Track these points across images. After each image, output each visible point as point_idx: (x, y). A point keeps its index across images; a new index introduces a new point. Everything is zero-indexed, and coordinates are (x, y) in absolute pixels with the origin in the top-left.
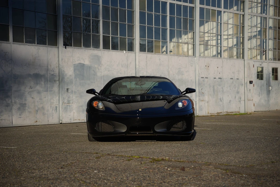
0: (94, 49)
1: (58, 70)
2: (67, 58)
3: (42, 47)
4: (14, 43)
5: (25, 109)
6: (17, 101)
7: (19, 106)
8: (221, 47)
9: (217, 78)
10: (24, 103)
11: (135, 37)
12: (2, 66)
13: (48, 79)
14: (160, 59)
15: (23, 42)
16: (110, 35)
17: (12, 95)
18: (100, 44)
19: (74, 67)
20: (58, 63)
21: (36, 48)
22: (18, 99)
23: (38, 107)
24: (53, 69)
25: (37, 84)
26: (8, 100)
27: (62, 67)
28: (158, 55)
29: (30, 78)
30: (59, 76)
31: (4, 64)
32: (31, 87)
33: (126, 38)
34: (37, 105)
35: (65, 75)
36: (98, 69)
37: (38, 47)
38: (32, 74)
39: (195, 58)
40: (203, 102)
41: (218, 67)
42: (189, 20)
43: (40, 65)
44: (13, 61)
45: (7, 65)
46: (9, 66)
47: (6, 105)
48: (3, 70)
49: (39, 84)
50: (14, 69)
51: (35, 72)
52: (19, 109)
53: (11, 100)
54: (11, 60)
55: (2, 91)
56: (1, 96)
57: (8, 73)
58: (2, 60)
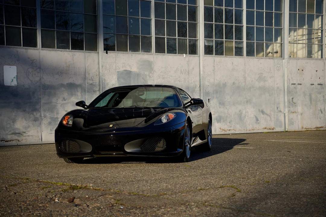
0: (144, 53)
1: (98, 79)
2: (109, 65)
3: (77, 53)
4: (43, 48)
6: (47, 114)
7: (49, 120)
8: (322, 45)
9: (316, 83)
10: (56, 117)
11: (198, 37)
12: (29, 75)
13: (86, 90)
14: (233, 63)
15: (54, 47)
16: (165, 36)
17: (41, 107)
18: (152, 47)
19: (118, 75)
20: (98, 70)
21: (71, 53)
22: (48, 113)
24: (92, 78)
25: (72, 95)
26: (37, 114)
27: (102, 75)
28: (230, 59)
29: (63, 89)
30: (99, 85)
32: (64, 98)
33: (187, 39)
35: (106, 84)
36: (150, 77)
37: (73, 53)
38: (65, 84)
39: (284, 60)
40: (295, 115)
41: (317, 71)
42: (274, 14)
43: (75, 73)
44: (42, 70)
45: (35, 74)
46: (37, 75)
47: (33, 119)
48: (30, 80)
49: (74, 95)
50: (43, 78)
51: (69, 82)
52: (50, 123)
53: (39, 114)
54: (40, 68)
55: (28, 104)
56: (27, 110)
57: (36, 83)
58: (28, 68)
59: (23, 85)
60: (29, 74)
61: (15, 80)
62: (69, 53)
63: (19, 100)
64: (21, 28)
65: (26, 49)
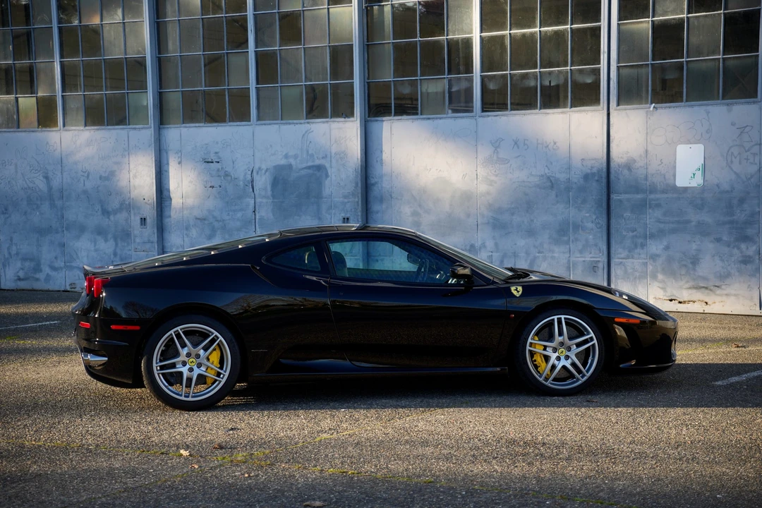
12: (732, 162)
17: (761, 233)
26: (748, 248)
31: (735, 158)
45: (747, 159)
46: (752, 161)
47: (740, 259)
53: (754, 248)
54: (760, 145)
55: (727, 226)
56: (725, 238)
57: (749, 179)
58: (731, 147)
59: (717, 185)
60: (733, 159)
61: (699, 174)
63: (707, 218)
64: (721, 60)
65: (728, 105)
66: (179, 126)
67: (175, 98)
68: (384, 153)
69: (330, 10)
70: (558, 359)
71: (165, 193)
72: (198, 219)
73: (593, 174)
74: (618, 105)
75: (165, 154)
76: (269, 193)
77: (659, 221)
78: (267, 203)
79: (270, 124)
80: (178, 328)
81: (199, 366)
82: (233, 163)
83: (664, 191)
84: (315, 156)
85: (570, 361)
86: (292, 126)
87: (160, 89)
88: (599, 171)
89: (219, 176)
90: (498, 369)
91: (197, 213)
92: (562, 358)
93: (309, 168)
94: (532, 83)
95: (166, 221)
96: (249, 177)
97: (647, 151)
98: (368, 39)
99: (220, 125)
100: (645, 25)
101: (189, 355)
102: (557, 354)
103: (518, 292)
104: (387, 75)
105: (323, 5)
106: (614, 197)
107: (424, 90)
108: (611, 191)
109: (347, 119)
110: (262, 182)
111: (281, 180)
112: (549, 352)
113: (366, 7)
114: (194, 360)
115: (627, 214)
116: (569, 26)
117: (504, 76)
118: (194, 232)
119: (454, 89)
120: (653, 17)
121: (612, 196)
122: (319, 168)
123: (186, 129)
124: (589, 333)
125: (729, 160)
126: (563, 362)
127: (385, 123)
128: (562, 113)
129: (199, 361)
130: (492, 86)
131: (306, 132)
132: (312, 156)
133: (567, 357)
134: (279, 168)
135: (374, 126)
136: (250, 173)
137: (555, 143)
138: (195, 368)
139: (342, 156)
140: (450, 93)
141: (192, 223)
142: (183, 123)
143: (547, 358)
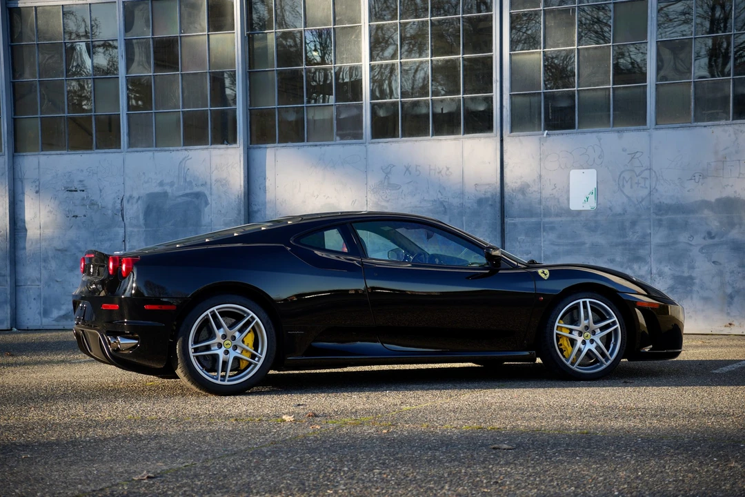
4: (657, 126)
5: (691, 292)
6: (666, 269)
7: (670, 282)
10: (686, 274)
12: (623, 186)
15: (686, 120)
17: (652, 254)
21: (730, 129)
22: (667, 266)
23: (733, 288)
25: (732, 225)
26: (640, 268)
29: (707, 212)
31: (627, 182)
32: (709, 233)
34: (731, 282)
37: (736, 127)
38: (713, 200)
43: (740, 173)
44: (655, 172)
45: (638, 183)
46: (643, 185)
48: (627, 197)
49: (737, 226)
50: (657, 190)
51: (724, 195)
52: (673, 290)
53: (646, 268)
54: (650, 169)
55: (620, 247)
56: (618, 259)
57: (641, 202)
58: (623, 172)
59: (610, 208)
60: (625, 183)
61: (592, 198)
62: (726, 128)
63: (600, 239)
64: (611, 89)
65: (618, 132)
66: (37, 153)
67: (32, 125)
68: (267, 180)
69: (211, 36)
70: (584, 342)
71: (19, 224)
72: (59, 250)
73: (487, 199)
74: (511, 132)
75: (20, 183)
76: (142, 221)
77: (553, 244)
78: (138, 231)
79: (143, 151)
80: (214, 309)
81: (235, 348)
82: (101, 191)
83: (558, 215)
84: (194, 184)
85: (595, 344)
86: (167, 153)
87: (14, 115)
88: (492, 196)
89: (84, 205)
90: (527, 353)
91: (57, 244)
92: (588, 342)
93: (187, 195)
94: (424, 111)
95: (20, 253)
96: (118, 206)
97: (540, 176)
98: (249, 66)
99: (85, 152)
100: (536, 56)
101: (224, 337)
102: (582, 338)
103: (546, 275)
104: (271, 102)
105: (203, 31)
106: (508, 220)
107: (310, 117)
108: (505, 215)
109: (228, 146)
110: (134, 211)
111: (155, 208)
112: (575, 336)
113: (248, 35)
114: (230, 343)
115: (521, 237)
116: (461, 56)
117: (395, 104)
118: (53, 265)
119: (342, 116)
120: (544, 48)
121: (506, 220)
122: (198, 195)
123: (46, 157)
124: (611, 317)
125: (621, 184)
126: (589, 346)
127: (268, 150)
128: (455, 139)
129: (234, 343)
130: (382, 113)
131: (184, 159)
132: (190, 183)
133: (592, 341)
134: (152, 197)
135: (257, 153)
136: (119, 201)
137: (448, 169)
138: (231, 350)
139: (224, 183)
140: (338, 120)
141: (50, 254)
142: (42, 151)
143: (573, 342)
